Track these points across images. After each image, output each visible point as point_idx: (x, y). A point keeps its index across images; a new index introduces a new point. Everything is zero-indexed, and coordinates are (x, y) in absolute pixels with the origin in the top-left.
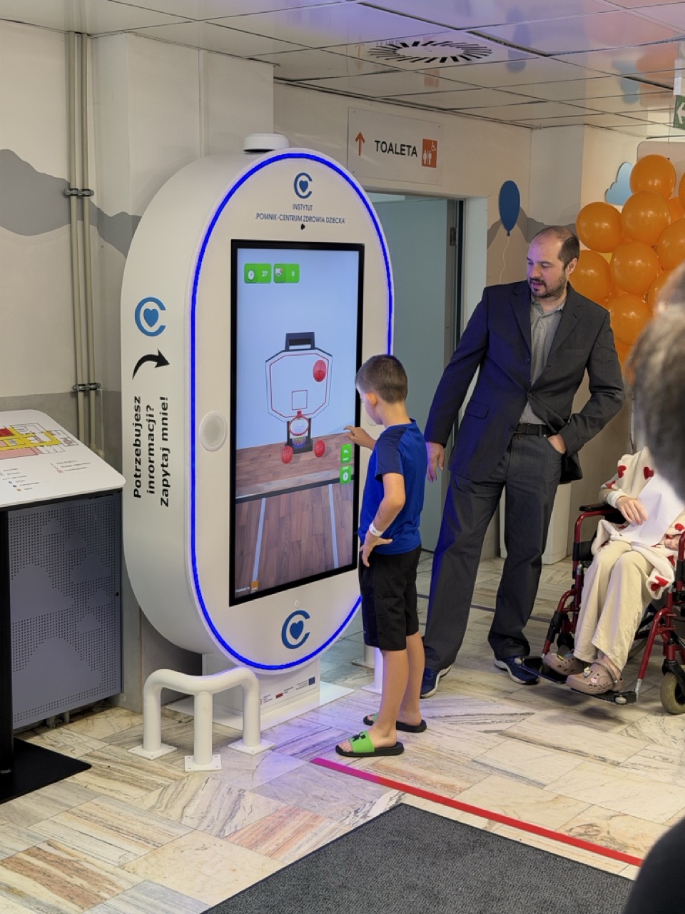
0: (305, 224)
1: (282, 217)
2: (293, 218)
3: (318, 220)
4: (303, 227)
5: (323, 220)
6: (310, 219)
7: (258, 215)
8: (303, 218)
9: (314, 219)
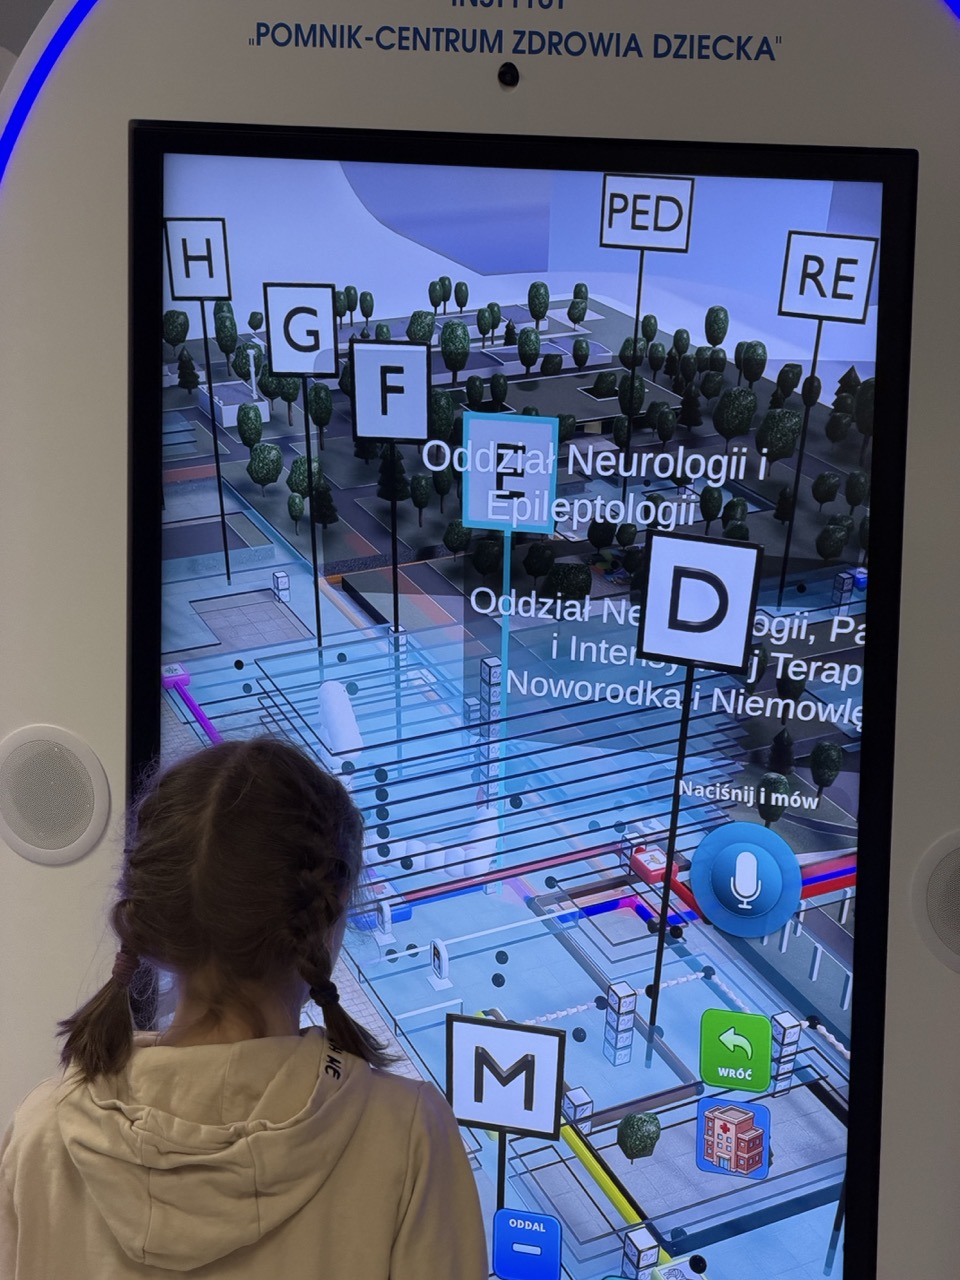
0: (518, 61)
1: (387, 38)
2: (451, 39)
3: (601, 45)
4: (509, 76)
5: (633, 45)
6: (554, 43)
7: (262, 31)
8: (510, 41)
9: (575, 44)
